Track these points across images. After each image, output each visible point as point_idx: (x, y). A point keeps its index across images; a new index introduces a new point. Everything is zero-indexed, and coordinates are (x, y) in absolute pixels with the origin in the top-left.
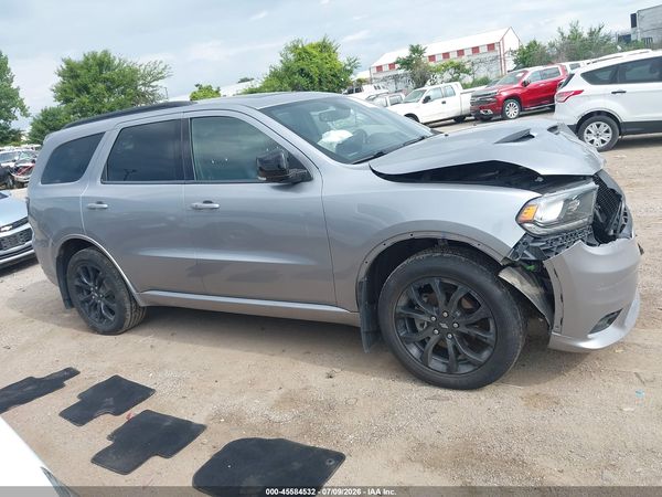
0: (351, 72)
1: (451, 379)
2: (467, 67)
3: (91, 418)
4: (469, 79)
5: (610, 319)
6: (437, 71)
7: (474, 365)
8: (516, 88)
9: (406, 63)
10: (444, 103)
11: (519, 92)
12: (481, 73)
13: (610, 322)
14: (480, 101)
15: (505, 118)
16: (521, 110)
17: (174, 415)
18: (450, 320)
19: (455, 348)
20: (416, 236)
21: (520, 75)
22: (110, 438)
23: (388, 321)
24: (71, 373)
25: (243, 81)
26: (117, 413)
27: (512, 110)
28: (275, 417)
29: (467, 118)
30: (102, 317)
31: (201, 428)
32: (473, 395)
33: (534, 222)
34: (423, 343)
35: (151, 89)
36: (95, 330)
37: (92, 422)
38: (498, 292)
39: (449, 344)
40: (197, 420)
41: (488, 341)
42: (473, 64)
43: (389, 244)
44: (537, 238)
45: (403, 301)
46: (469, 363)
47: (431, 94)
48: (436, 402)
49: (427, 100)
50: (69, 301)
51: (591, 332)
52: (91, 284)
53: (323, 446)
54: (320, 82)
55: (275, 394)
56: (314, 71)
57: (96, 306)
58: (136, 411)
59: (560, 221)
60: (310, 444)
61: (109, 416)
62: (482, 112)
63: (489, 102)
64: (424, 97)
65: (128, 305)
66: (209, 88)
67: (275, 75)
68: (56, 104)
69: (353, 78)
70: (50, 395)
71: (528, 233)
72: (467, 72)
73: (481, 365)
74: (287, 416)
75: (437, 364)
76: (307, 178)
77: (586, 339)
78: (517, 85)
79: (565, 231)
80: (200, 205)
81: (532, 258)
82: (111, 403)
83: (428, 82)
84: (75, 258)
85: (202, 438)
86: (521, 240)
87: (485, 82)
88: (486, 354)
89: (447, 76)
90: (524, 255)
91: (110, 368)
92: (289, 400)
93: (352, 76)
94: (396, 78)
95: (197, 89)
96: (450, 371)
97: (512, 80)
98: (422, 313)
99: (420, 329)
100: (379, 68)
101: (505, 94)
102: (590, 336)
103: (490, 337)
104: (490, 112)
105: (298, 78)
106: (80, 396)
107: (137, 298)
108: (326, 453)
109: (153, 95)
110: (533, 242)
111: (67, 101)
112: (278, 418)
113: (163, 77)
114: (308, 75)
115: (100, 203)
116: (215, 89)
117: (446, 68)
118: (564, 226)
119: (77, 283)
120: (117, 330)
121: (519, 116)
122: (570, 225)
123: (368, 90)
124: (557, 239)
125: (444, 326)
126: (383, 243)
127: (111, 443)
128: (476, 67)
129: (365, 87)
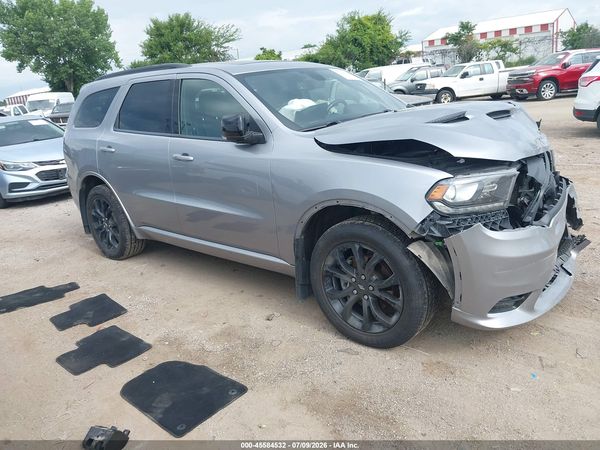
0: (401, 44)
1: (364, 336)
2: (514, 46)
3: (70, 325)
4: (514, 58)
5: (518, 301)
6: (485, 48)
7: (384, 326)
8: (554, 69)
9: (454, 39)
10: (481, 79)
11: (557, 73)
12: (528, 53)
13: (517, 304)
14: (518, 81)
15: (540, 99)
16: (558, 91)
17: (132, 333)
18: (366, 283)
19: (369, 308)
20: (342, 203)
21: (561, 57)
22: (78, 344)
23: (317, 277)
24: (73, 287)
25: (306, 47)
26: (91, 325)
27: (548, 91)
28: (208, 347)
29: (504, 96)
30: (109, 244)
31: (148, 347)
32: (381, 353)
33: (443, 201)
34: (345, 299)
35: (222, 50)
36: (105, 254)
37: (71, 329)
38: (406, 262)
39: (365, 305)
40: (147, 340)
41: (396, 306)
42: (521, 44)
43: (320, 208)
44: (444, 217)
45: (330, 261)
46: (380, 324)
47: (471, 70)
48: (346, 355)
49: (465, 75)
50: (87, 228)
51: (491, 312)
52: (102, 215)
53: (234, 378)
54: (372, 51)
55: (218, 328)
56: (366, 41)
57: (105, 234)
58: (106, 325)
59: (472, 202)
60: (225, 374)
61: (85, 326)
62: (517, 91)
63: (526, 82)
64: (462, 73)
65: (128, 237)
66: (272, 52)
67: (331, 43)
68: (143, 59)
69: (403, 50)
70: (50, 303)
71: (435, 211)
72: (514, 51)
73: (389, 328)
74: (219, 347)
75: (355, 321)
76: (262, 141)
77: (485, 318)
78: (557, 67)
79: (476, 213)
80: (179, 156)
81: (438, 234)
82: (91, 316)
83: (474, 59)
84: (92, 192)
85: (145, 356)
86: (428, 216)
87: (530, 61)
88: (394, 318)
89: (493, 53)
90: (431, 231)
91: (103, 287)
92: (228, 334)
93: (403, 48)
94: (444, 53)
95: (261, 52)
96: (364, 329)
97: (554, 61)
98: (345, 273)
99: (344, 288)
100: (431, 42)
101: (543, 75)
102: (490, 315)
103: (398, 303)
104: (525, 91)
105: (351, 47)
106: (71, 307)
107: (135, 230)
108: (234, 384)
109: (224, 55)
110: (441, 219)
111: (152, 56)
112: (211, 348)
113: (233, 40)
114: (360, 45)
115: (110, 147)
116: (277, 53)
117: (493, 46)
118: (477, 208)
119: (94, 214)
120: (119, 256)
121: (555, 97)
122: (484, 207)
123: (416, 62)
124: (465, 220)
125: (361, 287)
126: (315, 206)
127: (77, 347)
128: (523, 47)
129: (413, 59)
